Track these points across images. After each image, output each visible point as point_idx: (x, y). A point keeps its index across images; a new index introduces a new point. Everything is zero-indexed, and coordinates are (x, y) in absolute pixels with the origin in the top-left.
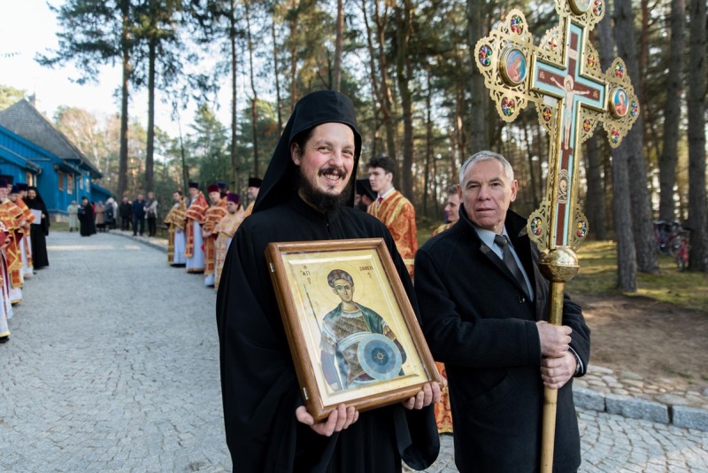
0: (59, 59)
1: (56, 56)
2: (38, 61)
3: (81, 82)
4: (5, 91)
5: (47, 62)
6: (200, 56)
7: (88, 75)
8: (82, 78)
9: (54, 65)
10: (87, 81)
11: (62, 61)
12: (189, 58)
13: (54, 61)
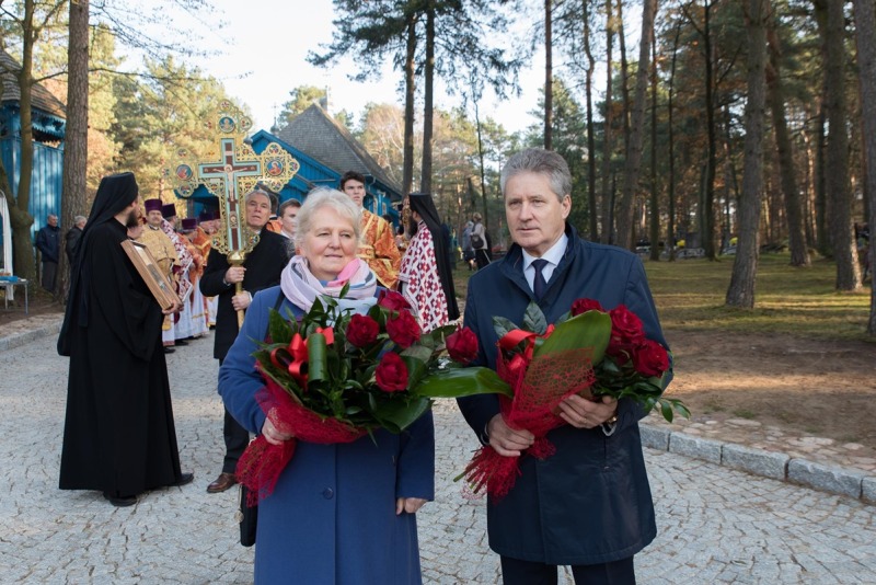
0: (332, 55)
1: (329, 51)
2: (310, 61)
3: (361, 78)
4: (305, 94)
5: (320, 61)
6: (509, 19)
7: (368, 67)
8: (360, 72)
9: (327, 63)
10: (368, 76)
11: (336, 57)
12: (494, 25)
13: (328, 58)
